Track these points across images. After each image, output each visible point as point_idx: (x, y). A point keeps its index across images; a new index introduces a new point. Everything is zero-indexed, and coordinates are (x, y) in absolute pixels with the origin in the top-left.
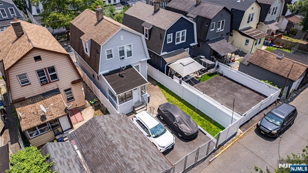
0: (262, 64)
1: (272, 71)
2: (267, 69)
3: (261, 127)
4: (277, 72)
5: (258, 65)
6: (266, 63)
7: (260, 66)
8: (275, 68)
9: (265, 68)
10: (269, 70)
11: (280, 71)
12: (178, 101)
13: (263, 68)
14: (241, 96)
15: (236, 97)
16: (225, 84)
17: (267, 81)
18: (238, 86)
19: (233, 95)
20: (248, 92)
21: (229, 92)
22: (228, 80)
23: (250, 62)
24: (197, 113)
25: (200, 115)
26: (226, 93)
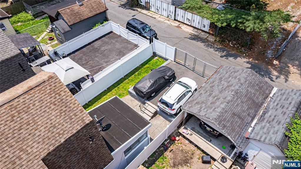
1: (92, 15)
2: (88, 17)
4: (94, 13)
5: (79, 20)
6: (80, 15)
7: (82, 20)
8: (90, 12)
10: (90, 16)
11: (95, 11)
14: (106, 46)
15: (107, 49)
16: (84, 55)
17: (97, 25)
18: (89, 48)
19: (105, 51)
20: (99, 43)
21: (99, 53)
22: (76, 53)
23: (72, 24)
24: (130, 76)
25: (133, 74)
26: (100, 55)
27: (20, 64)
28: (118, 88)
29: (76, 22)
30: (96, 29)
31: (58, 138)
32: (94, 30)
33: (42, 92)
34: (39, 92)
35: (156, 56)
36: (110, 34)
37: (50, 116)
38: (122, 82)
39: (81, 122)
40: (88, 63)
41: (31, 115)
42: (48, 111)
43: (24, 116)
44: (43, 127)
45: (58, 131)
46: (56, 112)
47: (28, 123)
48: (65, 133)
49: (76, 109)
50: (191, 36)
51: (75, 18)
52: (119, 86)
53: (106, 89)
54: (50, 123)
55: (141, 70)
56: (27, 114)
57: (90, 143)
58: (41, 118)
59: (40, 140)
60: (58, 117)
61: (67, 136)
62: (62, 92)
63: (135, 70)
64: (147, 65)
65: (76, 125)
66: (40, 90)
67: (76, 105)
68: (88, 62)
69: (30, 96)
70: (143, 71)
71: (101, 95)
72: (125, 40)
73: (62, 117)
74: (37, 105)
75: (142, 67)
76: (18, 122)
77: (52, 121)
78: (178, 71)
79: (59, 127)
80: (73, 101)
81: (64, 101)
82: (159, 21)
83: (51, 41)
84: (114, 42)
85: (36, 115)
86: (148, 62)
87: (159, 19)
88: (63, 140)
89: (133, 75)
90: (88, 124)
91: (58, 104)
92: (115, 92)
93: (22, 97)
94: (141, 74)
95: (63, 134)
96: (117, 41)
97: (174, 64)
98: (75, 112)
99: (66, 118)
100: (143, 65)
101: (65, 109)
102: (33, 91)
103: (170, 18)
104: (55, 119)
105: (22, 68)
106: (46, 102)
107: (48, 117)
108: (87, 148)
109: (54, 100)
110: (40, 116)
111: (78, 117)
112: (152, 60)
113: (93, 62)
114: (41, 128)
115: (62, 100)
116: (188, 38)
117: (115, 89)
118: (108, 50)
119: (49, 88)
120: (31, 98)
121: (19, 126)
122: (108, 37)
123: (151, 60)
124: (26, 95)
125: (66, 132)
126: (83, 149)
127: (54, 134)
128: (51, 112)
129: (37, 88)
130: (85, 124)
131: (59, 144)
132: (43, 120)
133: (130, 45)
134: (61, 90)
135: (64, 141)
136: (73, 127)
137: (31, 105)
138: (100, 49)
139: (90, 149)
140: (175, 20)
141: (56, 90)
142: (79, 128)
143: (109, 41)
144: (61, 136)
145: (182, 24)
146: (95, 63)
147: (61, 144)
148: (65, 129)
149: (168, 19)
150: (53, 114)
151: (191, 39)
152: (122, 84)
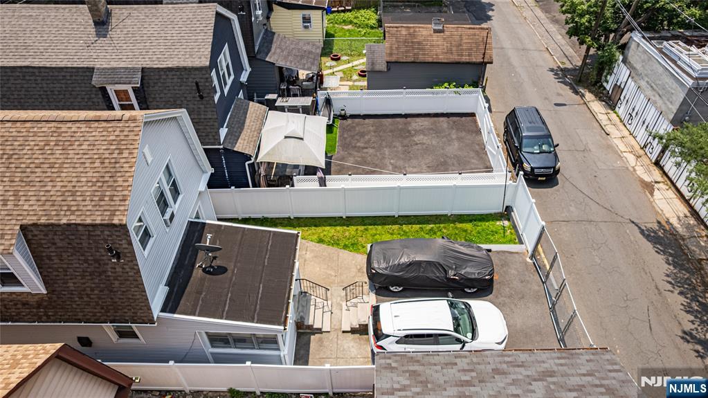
0: (418, 54)
1: (446, 61)
2: (435, 61)
3: (536, 170)
4: (454, 58)
5: (412, 59)
6: (423, 49)
7: (418, 61)
8: (446, 53)
9: (430, 60)
10: (440, 61)
11: (458, 55)
12: (345, 227)
13: (427, 61)
14: (430, 137)
15: (424, 144)
16: (375, 132)
17: (446, 85)
18: (398, 122)
19: (417, 144)
20: (426, 123)
21: (402, 143)
22: (367, 121)
23: (393, 60)
24: (410, 224)
25: (419, 223)
26: (400, 148)
27: (197, 84)
28: (366, 230)
29: (402, 61)
30: (437, 93)
31: (63, 213)
32: (433, 93)
33: (104, 133)
34: (101, 130)
35: (509, 220)
36: (464, 118)
37: (82, 175)
38: (384, 224)
39: (108, 213)
40: (365, 150)
41: (65, 156)
42: (87, 165)
43: (57, 152)
44: (62, 184)
45: (73, 203)
46: (95, 175)
47: (52, 165)
48: (77, 213)
49: (120, 189)
50: (656, 227)
51: (407, 52)
52: (370, 227)
53: (344, 217)
54: (73, 184)
55: (445, 228)
56: (64, 152)
57: (113, 261)
58: (71, 170)
59: (43, 198)
60: (90, 184)
61: (74, 219)
62: (127, 151)
63: (434, 219)
64: (468, 226)
65: (100, 213)
66: (105, 129)
67: (126, 184)
68: (367, 148)
69: (87, 129)
70: (445, 231)
71: (325, 221)
72: (478, 145)
73: (94, 188)
74: (83, 147)
75: (454, 222)
76: (45, 156)
77: (79, 184)
78: (516, 284)
79: (78, 198)
80: (128, 174)
81: (117, 165)
82: (610, 148)
83: (360, 78)
84: (454, 137)
85: (69, 161)
86: (475, 221)
87: (618, 142)
88: (64, 221)
89: (418, 226)
90: (114, 225)
91: (106, 165)
92: (353, 233)
93: (78, 125)
94: (435, 233)
95: (73, 213)
96: (462, 138)
97: (526, 263)
98: (116, 193)
99: (96, 194)
100: (461, 218)
101: (107, 179)
102: (96, 124)
103: (648, 154)
104: (83, 184)
105: (199, 91)
106: (95, 152)
107: (78, 175)
108: (104, 264)
109: (107, 156)
110: (72, 165)
111: (113, 203)
112: (491, 223)
113: (375, 153)
114: (59, 184)
115: (116, 163)
116: (639, 228)
117: (358, 227)
118: (424, 146)
119: (116, 133)
120: (86, 134)
121: (41, 161)
122: (454, 122)
123: (489, 221)
124: (85, 125)
125: (79, 213)
126: (96, 261)
127: (63, 203)
128: (88, 170)
129: (104, 124)
130: (109, 222)
131: (56, 222)
132: (70, 174)
133: (477, 162)
134: (129, 146)
135: (64, 224)
136: (93, 213)
137: (77, 143)
138: (412, 136)
139: (110, 269)
140: (657, 163)
141: (123, 142)
142: (98, 222)
143: (447, 130)
144: (68, 213)
145: (667, 185)
146: (376, 155)
147: (59, 225)
148: (81, 208)
149: (641, 152)
150: (89, 174)
151: (647, 237)
152: (380, 227)
